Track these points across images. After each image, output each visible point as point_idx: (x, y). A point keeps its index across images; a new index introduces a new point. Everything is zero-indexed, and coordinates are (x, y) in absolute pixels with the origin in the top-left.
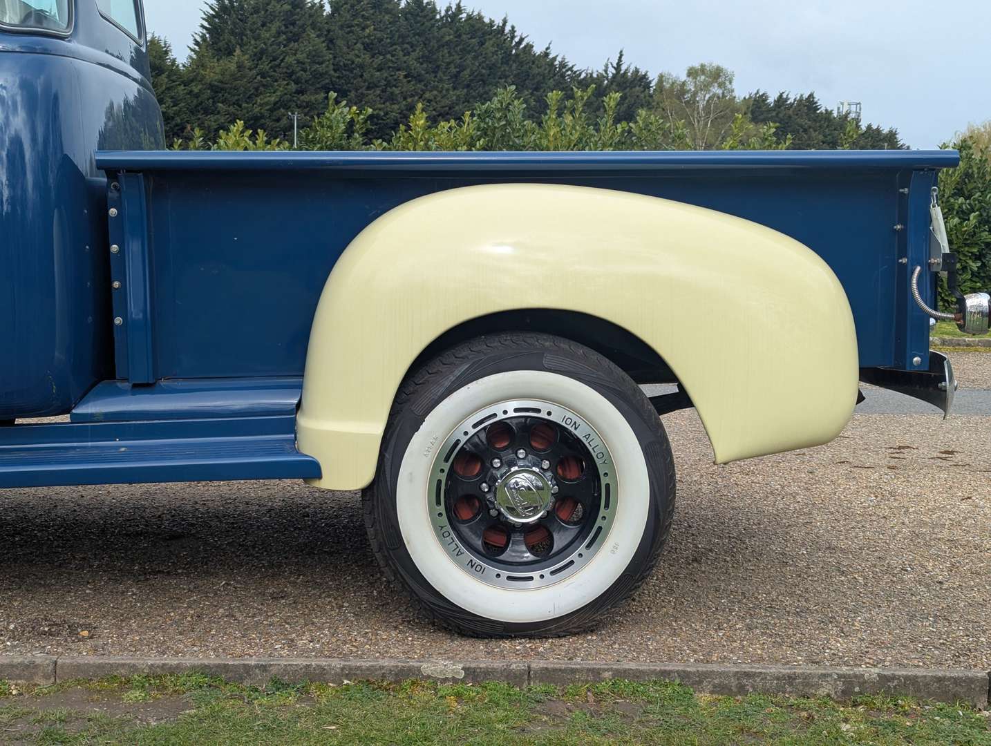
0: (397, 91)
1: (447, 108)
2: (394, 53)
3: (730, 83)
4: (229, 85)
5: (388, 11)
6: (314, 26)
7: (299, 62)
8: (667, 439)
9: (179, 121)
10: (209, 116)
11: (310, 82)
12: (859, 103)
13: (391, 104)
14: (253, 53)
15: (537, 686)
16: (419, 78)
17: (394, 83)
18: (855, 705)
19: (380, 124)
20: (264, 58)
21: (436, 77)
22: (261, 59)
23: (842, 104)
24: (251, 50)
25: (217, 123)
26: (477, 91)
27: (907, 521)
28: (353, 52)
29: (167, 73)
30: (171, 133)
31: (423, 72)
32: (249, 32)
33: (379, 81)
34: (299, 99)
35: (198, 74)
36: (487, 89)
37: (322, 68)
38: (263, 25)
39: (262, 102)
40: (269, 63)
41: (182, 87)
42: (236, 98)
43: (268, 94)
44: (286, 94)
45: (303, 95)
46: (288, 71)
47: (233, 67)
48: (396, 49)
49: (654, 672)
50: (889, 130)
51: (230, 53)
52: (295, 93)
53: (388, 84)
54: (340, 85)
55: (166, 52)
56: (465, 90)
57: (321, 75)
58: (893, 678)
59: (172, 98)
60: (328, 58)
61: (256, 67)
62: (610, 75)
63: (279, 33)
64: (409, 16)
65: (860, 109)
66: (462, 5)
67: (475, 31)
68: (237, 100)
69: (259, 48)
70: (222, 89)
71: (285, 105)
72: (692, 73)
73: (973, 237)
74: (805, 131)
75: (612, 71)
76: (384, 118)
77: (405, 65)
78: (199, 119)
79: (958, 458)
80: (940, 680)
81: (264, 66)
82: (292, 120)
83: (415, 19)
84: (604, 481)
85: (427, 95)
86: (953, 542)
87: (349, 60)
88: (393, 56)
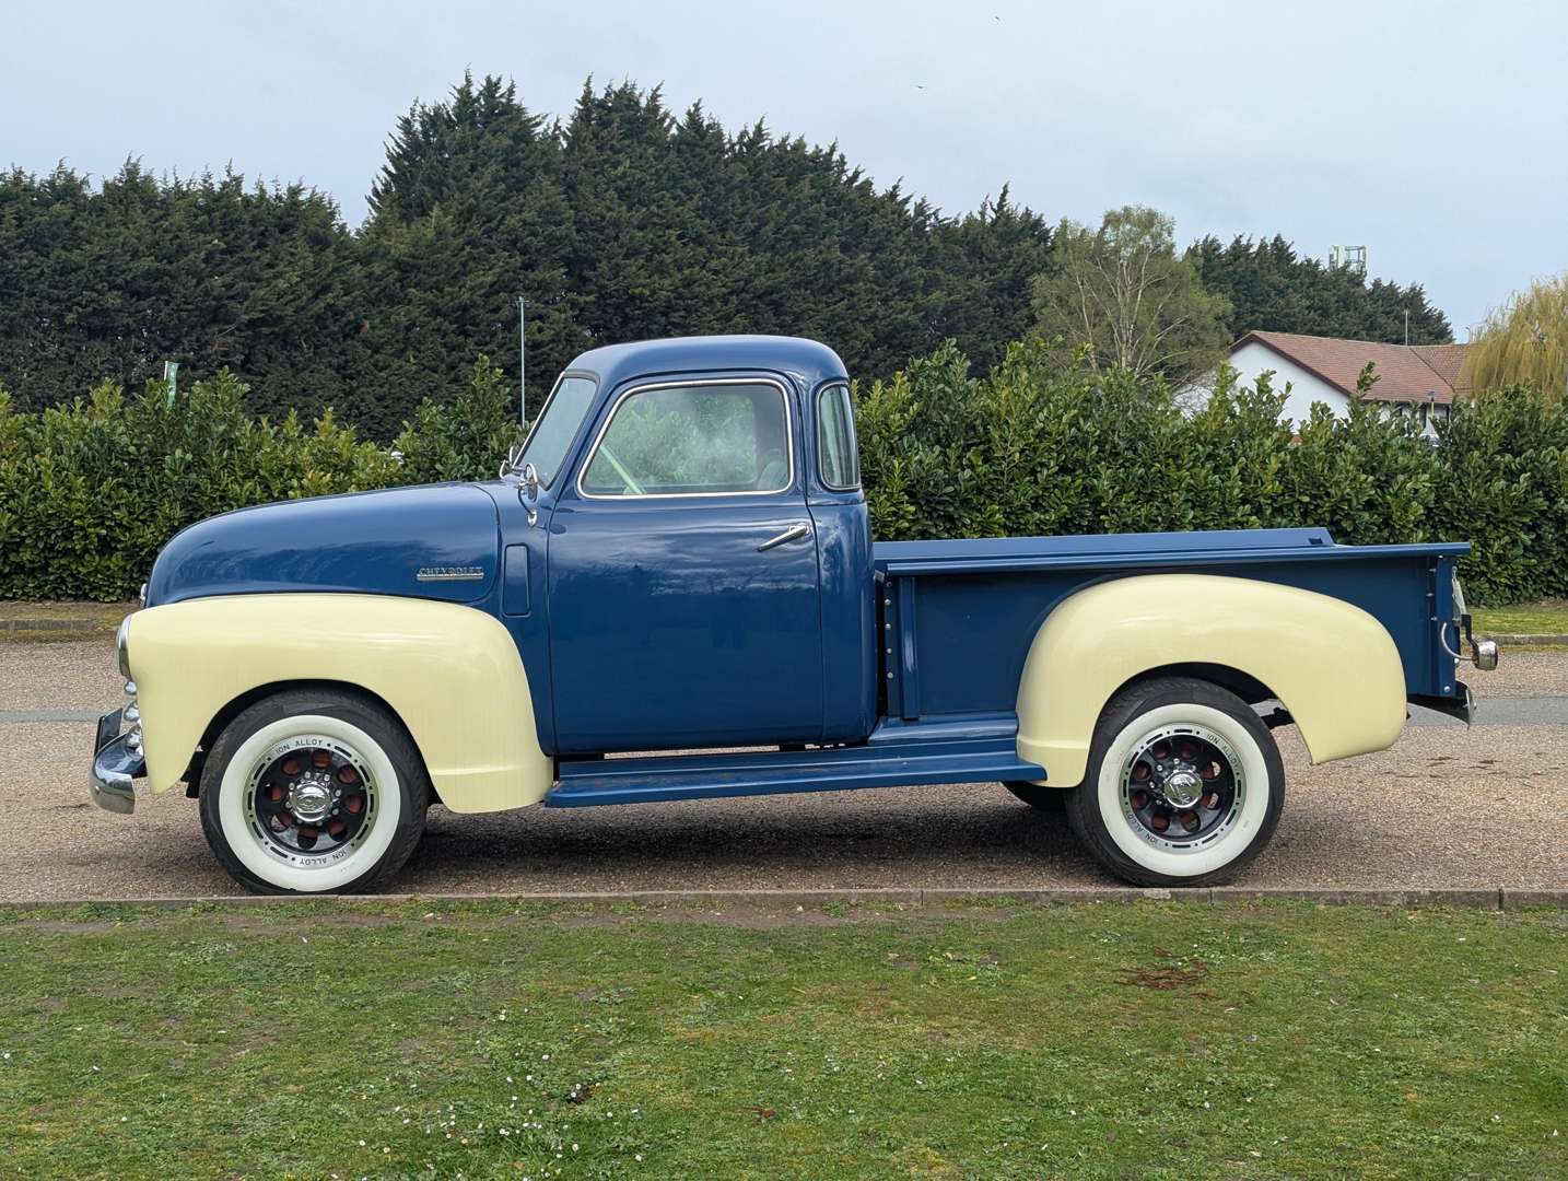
0: (668, 259)
1: (742, 283)
2: (661, 202)
3: (1170, 234)
4: (424, 261)
5: (651, 142)
6: (547, 170)
7: (525, 223)
8: (1277, 748)
9: (352, 317)
10: (396, 308)
11: (543, 251)
12: (1363, 248)
13: (660, 279)
14: (457, 212)
15: (1217, 903)
16: (699, 240)
17: (664, 247)
18: (1416, 909)
19: (645, 308)
20: (474, 218)
21: (723, 237)
22: (469, 220)
23: (1337, 249)
24: (455, 207)
25: (408, 317)
26: (786, 257)
27: (1448, 817)
28: (603, 203)
29: (334, 246)
30: (340, 335)
31: (705, 231)
32: (451, 181)
33: (642, 245)
34: (526, 277)
35: (379, 246)
36: (800, 253)
37: (561, 231)
38: (473, 168)
39: (473, 284)
40: (481, 226)
41: (358, 267)
42: (435, 279)
43: (481, 272)
44: (507, 271)
45: (533, 271)
46: (510, 238)
47: (430, 234)
48: (664, 196)
49: (1289, 893)
50: (1409, 286)
51: (424, 211)
52: (521, 269)
53: (655, 250)
54: (585, 252)
55: (332, 215)
56: (769, 255)
57: (558, 239)
58: (1439, 893)
59: (343, 282)
60: (568, 215)
61: (463, 232)
62: (989, 220)
63: (496, 180)
64: (683, 147)
65: (1365, 256)
66: (763, 127)
67: (783, 166)
68: (435, 283)
69: (467, 204)
70: (414, 266)
71: (506, 287)
72: (1112, 220)
73: (1524, 503)
74: (1280, 293)
75: (991, 215)
76: (650, 299)
77: (678, 219)
78: (381, 312)
79: (1497, 766)
80: (1468, 893)
81: (475, 230)
82: (517, 309)
83: (692, 151)
84: (1237, 778)
85: (713, 264)
86: (1486, 831)
87: (597, 215)
88: (659, 207)
